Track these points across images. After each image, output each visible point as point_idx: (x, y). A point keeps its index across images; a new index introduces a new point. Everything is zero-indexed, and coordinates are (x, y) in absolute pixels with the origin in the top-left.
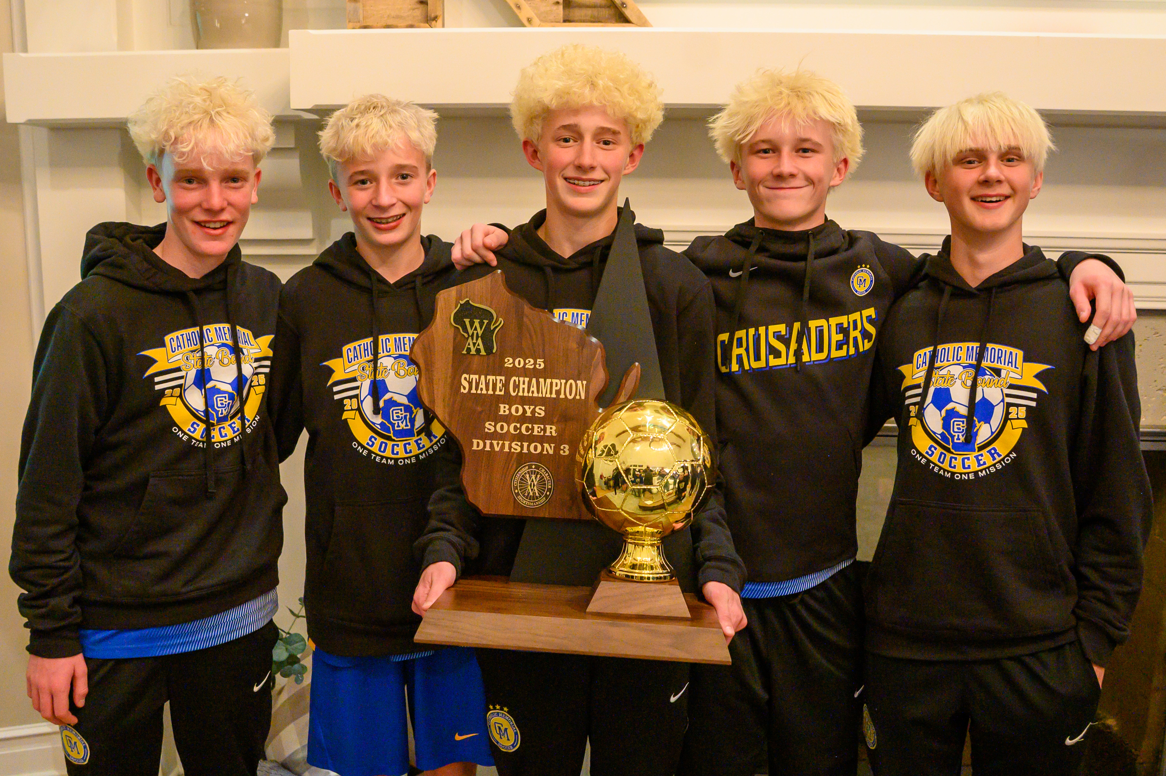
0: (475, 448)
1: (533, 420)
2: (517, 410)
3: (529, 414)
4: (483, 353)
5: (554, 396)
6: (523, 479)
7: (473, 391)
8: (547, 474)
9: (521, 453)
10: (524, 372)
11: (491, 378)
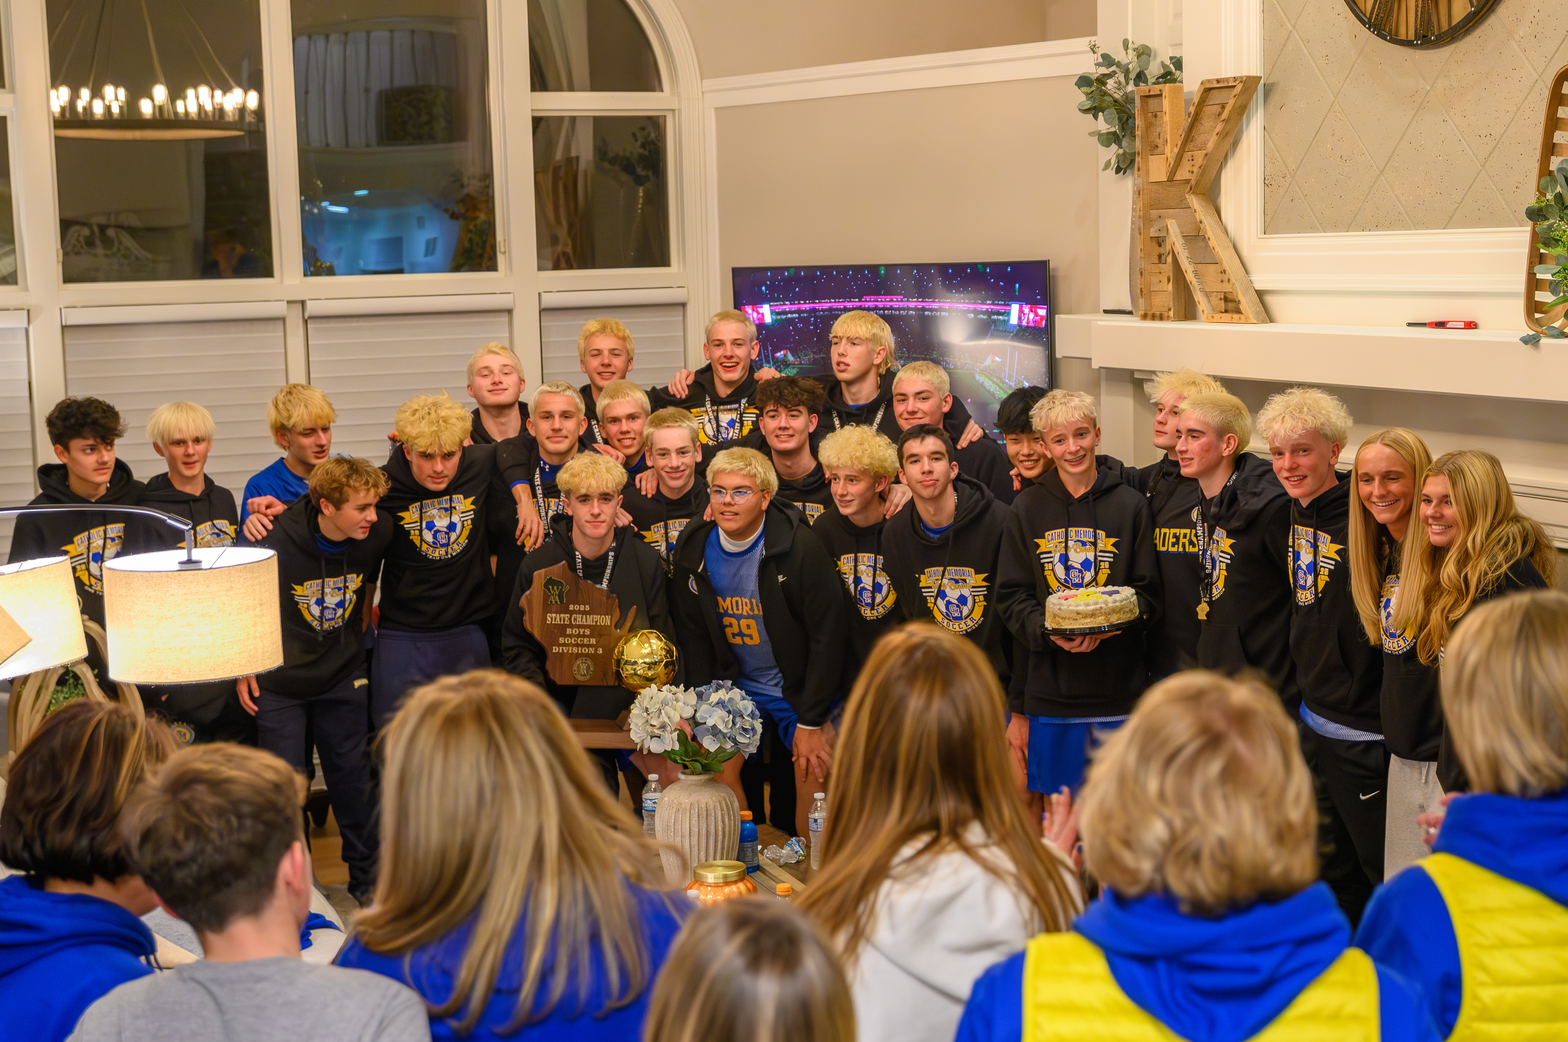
0: (554, 651)
1: (584, 636)
2: (575, 631)
3: (581, 633)
4: (559, 603)
5: (594, 624)
6: (579, 667)
7: (553, 622)
8: (591, 663)
9: (578, 653)
10: (579, 612)
11: (562, 615)
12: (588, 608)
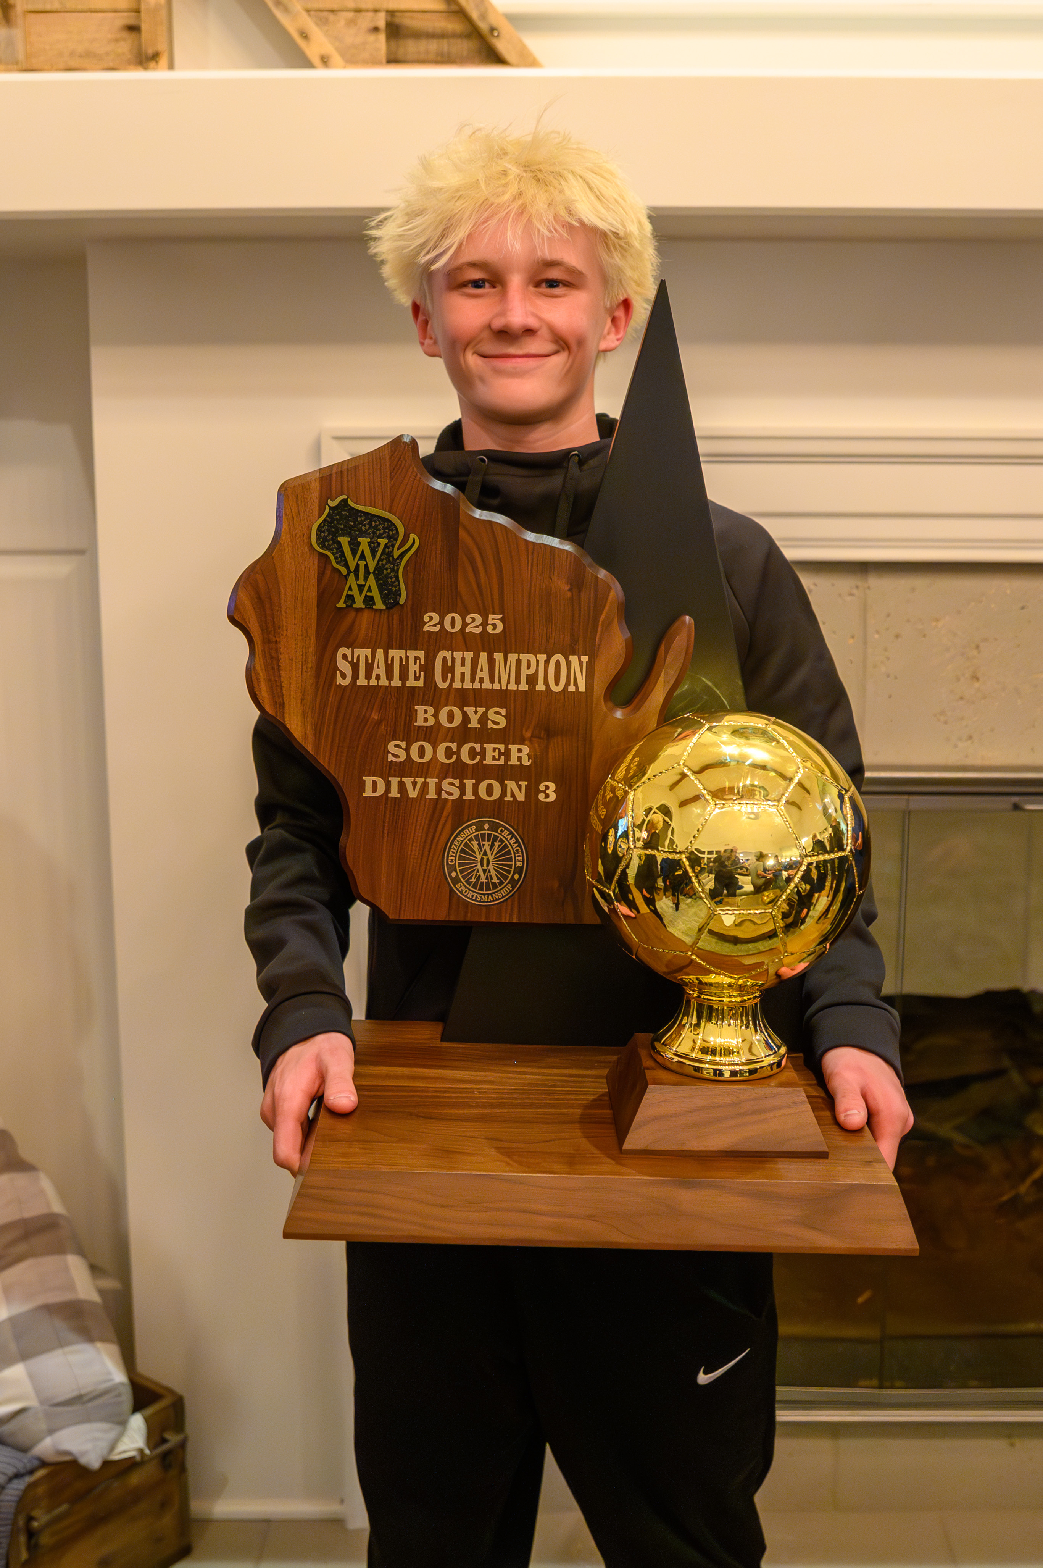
0: (368, 793)
1: (484, 735)
2: (450, 716)
3: (474, 724)
4: (379, 605)
5: (524, 686)
6: (466, 851)
7: (362, 681)
8: (512, 841)
9: (460, 801)
10: (465, 641)
11: (396, 654)
12: (496, 624)
